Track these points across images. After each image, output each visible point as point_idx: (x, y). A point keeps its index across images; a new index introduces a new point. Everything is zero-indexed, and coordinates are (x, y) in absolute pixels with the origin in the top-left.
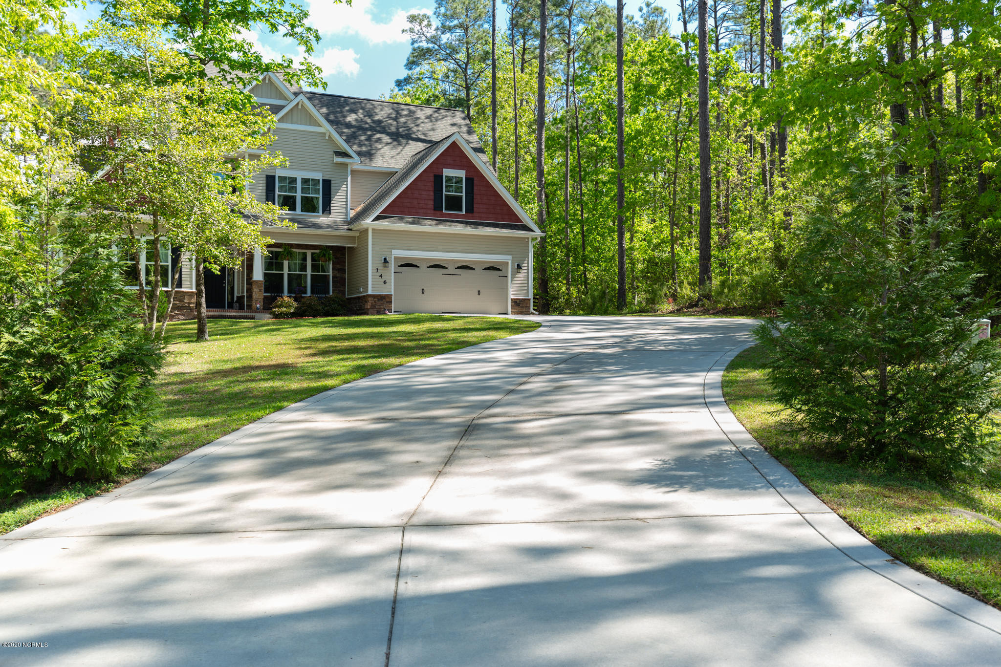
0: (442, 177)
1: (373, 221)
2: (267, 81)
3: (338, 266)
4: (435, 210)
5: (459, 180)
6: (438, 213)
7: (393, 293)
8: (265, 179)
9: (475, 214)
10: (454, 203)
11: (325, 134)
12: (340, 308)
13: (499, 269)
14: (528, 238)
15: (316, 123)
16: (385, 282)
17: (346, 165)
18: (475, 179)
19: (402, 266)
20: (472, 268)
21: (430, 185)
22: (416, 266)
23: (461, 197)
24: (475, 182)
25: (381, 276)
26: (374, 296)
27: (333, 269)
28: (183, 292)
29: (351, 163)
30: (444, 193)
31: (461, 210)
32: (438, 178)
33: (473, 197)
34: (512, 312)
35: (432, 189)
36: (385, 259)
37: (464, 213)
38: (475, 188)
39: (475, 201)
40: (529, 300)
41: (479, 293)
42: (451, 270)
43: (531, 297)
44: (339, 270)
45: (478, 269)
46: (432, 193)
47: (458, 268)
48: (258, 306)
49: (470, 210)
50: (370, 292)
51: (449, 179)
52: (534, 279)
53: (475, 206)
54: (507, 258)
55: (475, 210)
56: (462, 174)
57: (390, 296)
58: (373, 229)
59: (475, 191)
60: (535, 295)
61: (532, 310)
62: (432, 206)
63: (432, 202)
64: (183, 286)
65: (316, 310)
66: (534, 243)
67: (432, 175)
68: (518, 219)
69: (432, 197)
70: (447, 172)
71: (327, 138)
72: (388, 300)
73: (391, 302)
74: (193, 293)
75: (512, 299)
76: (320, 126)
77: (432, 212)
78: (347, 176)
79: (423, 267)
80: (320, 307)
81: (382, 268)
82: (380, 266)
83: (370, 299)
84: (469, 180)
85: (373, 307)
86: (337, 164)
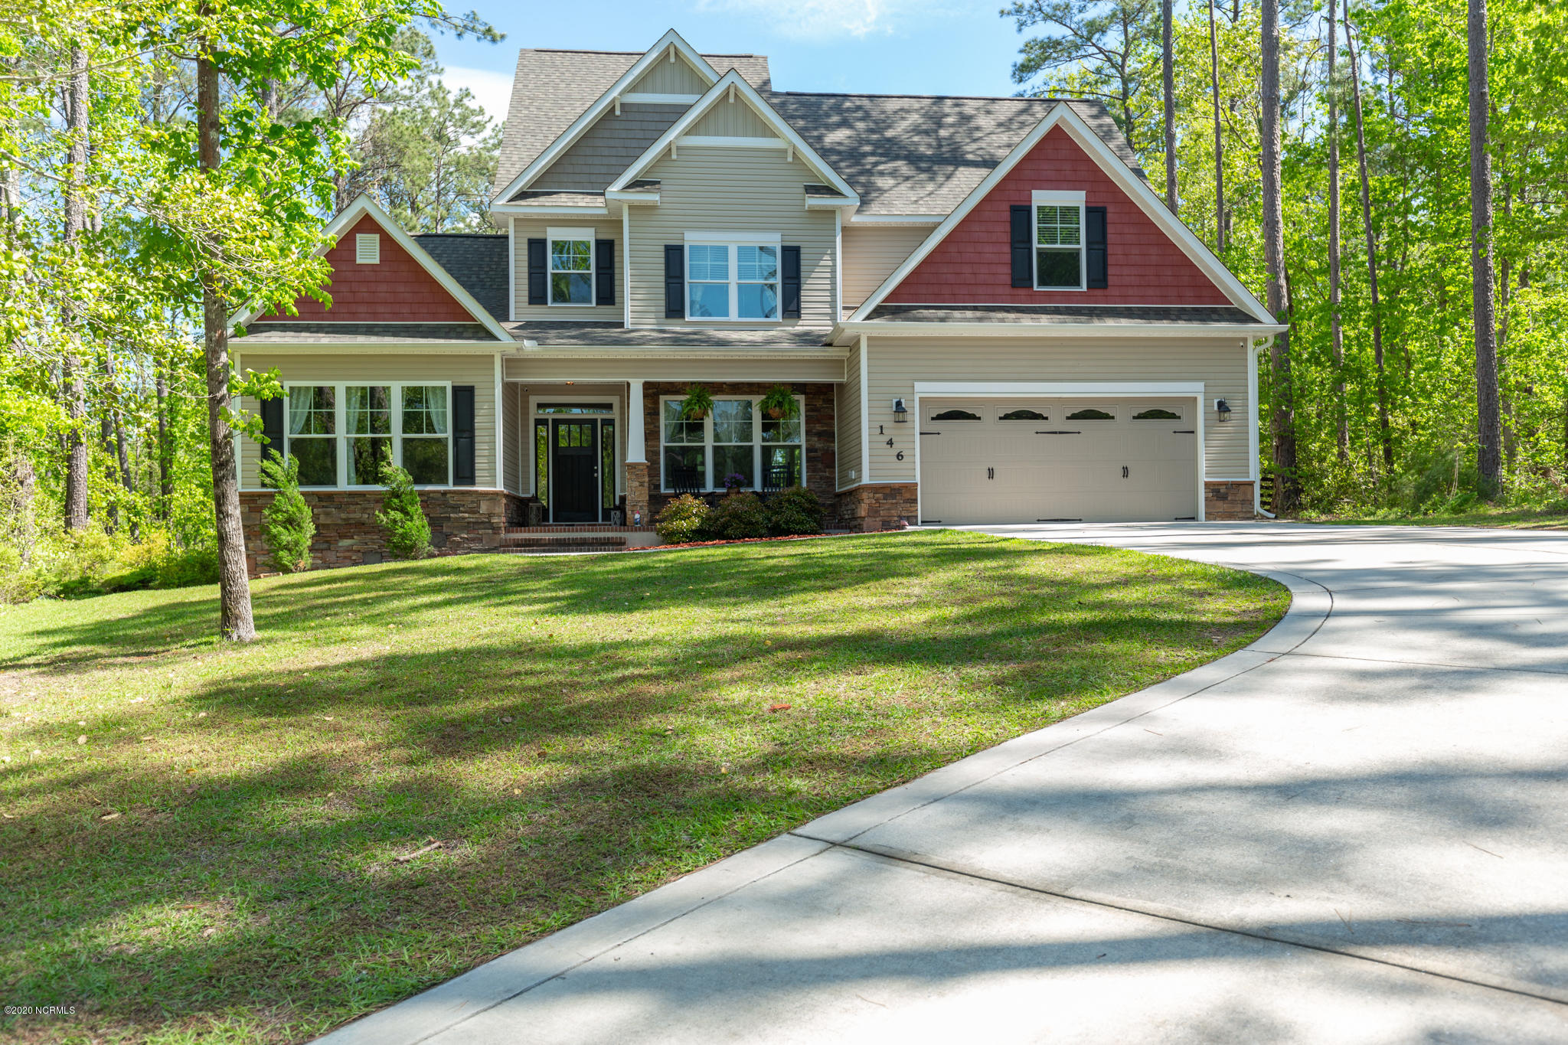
0: (1028, 210)
1: (868, 318)
2: (672, 60)
3: (818, 427)
4: (1014, 285)
5: (1069, 212)
6: (1022, 292)
7: (918, 480)
8: (663, 254)
9: (1111, 291)
10: (1059, 269)
11: (785, 151)
12: (803, 517)
13: (1173, 416)
14: (1245, 340)
15: (768, 132)
16: (900, 456)
17: (830, 213)
18: (1110, 209)
19: (940, 417)
20: (1106, 417)
21: (1002, 232)
22: (973, 417)
23: (1077, 253)
24: (1110, 217)
25: (890, 443)
26: (875, 489)
27: (808, 432)
28: (476, 492)
29: (840, 207)
30: (1035, 245)
31: (1078, 283)
32: (1021, 214)
33: (1105, 251)
34: (1209, 516)
35: (1006, 238)
36: (899, 404)
37: (1084, 288)
38: (1110, 229)
39: (1111, 260)
40: (1251, 484)
41: (1126, 472)
42: (1057, 422)
43: (1254, 475)
44: (819, 434)
45: (1122, 417)
46: (1007, 249)
47: (1074, 417)
48: (637, 516)
49: (1099, 280)
50: (866, 480)
51: (1047, 213)
52: (1262, 438)
53: (1111, 271)
54: (1194, 389)
55: (1111, 280)
56: (1077, 199)
57: (911, 488)
58: (869, 339)
59: (1109, 236)
60: (1264, 471)
61: (1257, 507)
62: (1007, 279)
63: (1007, 270)
64: (477, 480)
65: (750, 523)
66: (1261, 349)
67: (1005, 207)
68: (1217, 296)
69: (1007, 258)
70: (1042, 198)
71: (790, 159)
72: (907, 496)
73: (915, 501)
74: (496, 494)
75: (1207, 484)
76: (774, 135)
77: (1008, 290)
78: (835, 236)
79: (989, 417)
80: (759, 517)
81: (892, 424)
82: (887, 419)
83: (865, 495)
84: (1097, 215)
85: (873, 512)
86: (814, 212)
